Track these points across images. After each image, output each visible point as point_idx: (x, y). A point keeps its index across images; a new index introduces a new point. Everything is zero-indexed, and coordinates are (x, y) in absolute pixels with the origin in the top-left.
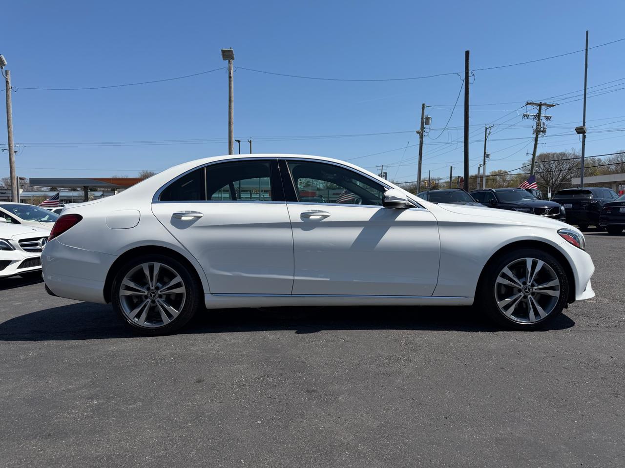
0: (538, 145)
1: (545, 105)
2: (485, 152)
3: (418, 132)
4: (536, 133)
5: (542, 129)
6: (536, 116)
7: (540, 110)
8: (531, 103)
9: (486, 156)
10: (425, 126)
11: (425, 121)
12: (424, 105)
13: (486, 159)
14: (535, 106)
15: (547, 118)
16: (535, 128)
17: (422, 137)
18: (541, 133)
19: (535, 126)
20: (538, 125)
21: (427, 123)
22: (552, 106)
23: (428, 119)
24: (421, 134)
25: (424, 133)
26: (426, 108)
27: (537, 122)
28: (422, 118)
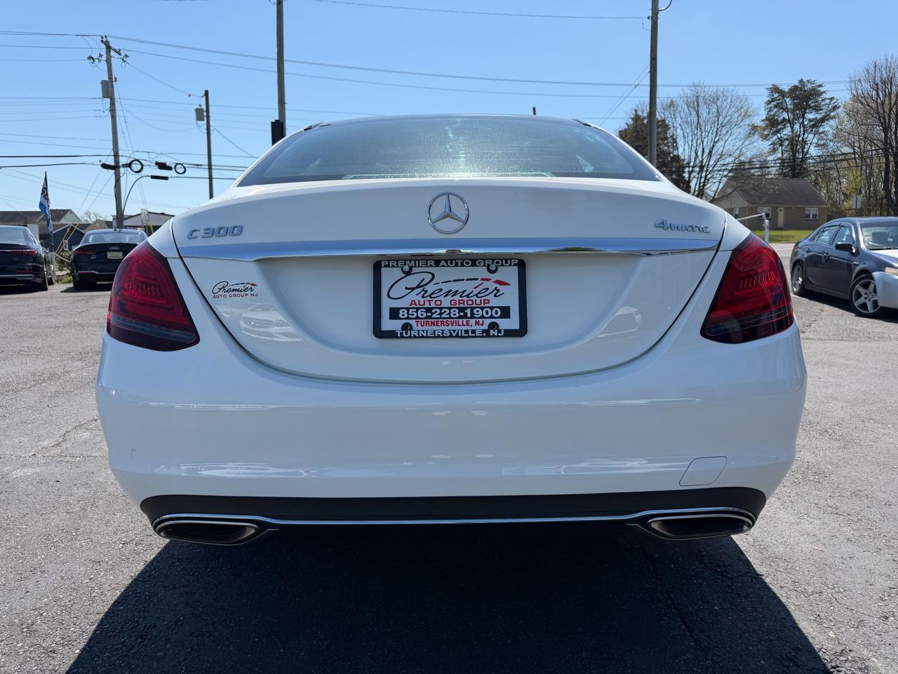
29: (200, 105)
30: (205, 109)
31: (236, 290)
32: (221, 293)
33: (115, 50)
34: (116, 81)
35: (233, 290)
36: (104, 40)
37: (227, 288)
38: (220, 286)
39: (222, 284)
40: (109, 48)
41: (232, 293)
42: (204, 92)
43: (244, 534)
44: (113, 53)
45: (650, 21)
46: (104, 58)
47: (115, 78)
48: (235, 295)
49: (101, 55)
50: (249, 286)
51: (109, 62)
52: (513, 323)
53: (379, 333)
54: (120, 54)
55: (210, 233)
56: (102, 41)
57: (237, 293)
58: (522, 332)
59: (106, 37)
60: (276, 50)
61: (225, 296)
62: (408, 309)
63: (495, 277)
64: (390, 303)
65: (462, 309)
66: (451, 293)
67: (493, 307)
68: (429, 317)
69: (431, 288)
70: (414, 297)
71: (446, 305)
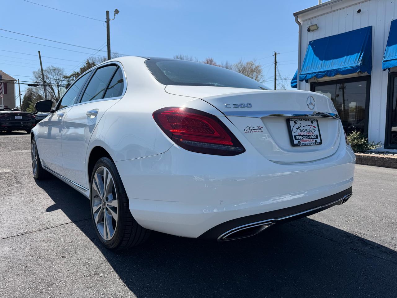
31: (255, 129)
32: (248, 131)
35: (254, 129)
37: (251, 129)
38: (248, 128)
39: (249, 127)
41: (253, 131)
43: (260, 230)
45: (106, 23)
48: (254, 132)
50: (260, 128)
52: (319, 140)
53: (293, 145)
55: (236, 106)
57: (255, 130)
58: (321, 143)
61: (250, 132)
62: (298, 136)
63: (313, 125)
64: (294, 134)
65: (309, 136)
66: (305, 130)
67: (314, 135)
68: (303, 139)
69: (301, 128)
70: (298, 132)
71: (305, 134)
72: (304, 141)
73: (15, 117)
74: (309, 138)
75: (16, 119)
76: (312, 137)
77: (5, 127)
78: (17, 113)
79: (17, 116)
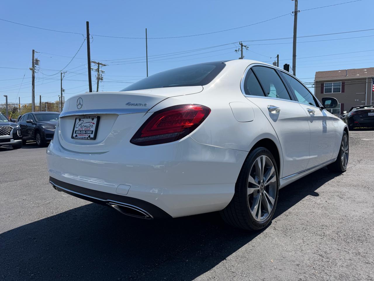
0: (99, 87)
1: (101, 64)
2: (62, 88)
3: (31, 69)
4: (98, 80)
5: (101, 78)
6: (97, 70)
7: (99, 66)
8: (94, 62)
9: (62, 90)
10: (35, 65)
11: (35, 62)
12: (33, 51)
13: (62, 92)
14: (96, 64)
15: (102, 72)
16: (97, 77)
17: (34, 72)
18: (100, 80)
19: (97, 76)
20: (99, 75)
21: (37, 64)
22: (105, 65)
23: (37, 61)
24: (33, 70)
25: (35, 70)
26: (35, 53)
27: (98, 74)
28: (33, 59)
29: (275, 61)
30: (277, 62)
33: (244, 46)
34: (244, 57)
36: (241, 43)
40: (242, 46)
42: (277, 56)
44: (243, 47)
46: (240, 50)
47: (244, 56)
49: (239, 49)
51: (242, 51)
52: (92, 136)
53: (72, 137)
54: (246, 47)
56: (240, 44)
58: (95, 138)
59: (241, 42)
60: (293, 34)
62: (78, 131)
63: (93, 122)
64: (76, 129)
65: (86, 131)
66: (85, 126)
67: (90, 131)
68: (80, 133)
69: (82, 125)
70: (79, 128)
71: (84, 130)
72: (80, 135)
73: (369, 113)
74: (85, 133)
75: (369, 116)
76: (88, 132)
77: (357, 123)
78: (370, 110)
79: (370, 113)
